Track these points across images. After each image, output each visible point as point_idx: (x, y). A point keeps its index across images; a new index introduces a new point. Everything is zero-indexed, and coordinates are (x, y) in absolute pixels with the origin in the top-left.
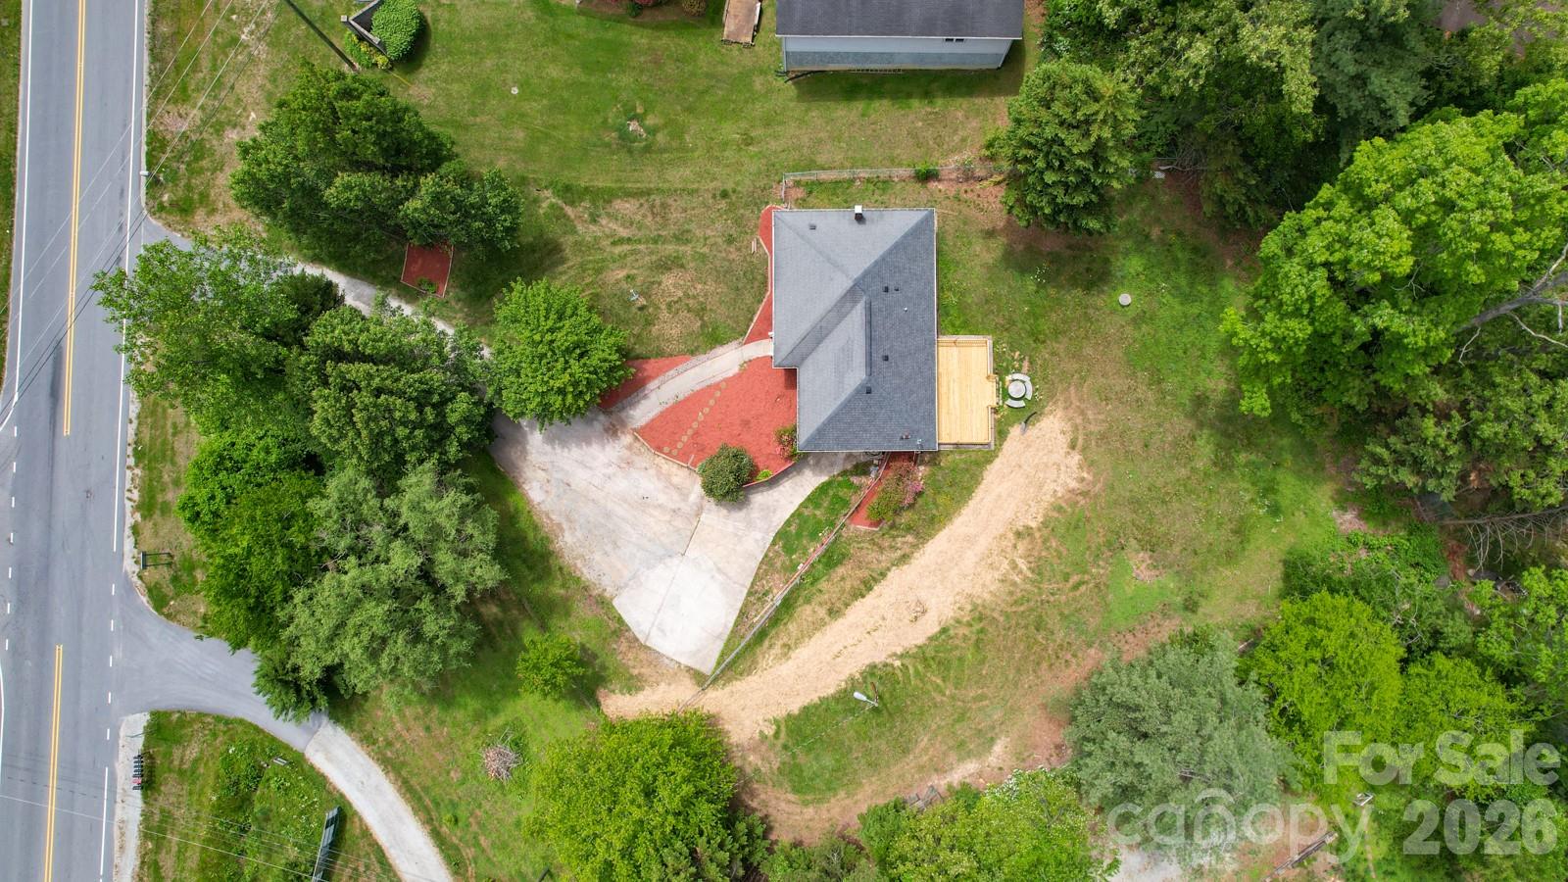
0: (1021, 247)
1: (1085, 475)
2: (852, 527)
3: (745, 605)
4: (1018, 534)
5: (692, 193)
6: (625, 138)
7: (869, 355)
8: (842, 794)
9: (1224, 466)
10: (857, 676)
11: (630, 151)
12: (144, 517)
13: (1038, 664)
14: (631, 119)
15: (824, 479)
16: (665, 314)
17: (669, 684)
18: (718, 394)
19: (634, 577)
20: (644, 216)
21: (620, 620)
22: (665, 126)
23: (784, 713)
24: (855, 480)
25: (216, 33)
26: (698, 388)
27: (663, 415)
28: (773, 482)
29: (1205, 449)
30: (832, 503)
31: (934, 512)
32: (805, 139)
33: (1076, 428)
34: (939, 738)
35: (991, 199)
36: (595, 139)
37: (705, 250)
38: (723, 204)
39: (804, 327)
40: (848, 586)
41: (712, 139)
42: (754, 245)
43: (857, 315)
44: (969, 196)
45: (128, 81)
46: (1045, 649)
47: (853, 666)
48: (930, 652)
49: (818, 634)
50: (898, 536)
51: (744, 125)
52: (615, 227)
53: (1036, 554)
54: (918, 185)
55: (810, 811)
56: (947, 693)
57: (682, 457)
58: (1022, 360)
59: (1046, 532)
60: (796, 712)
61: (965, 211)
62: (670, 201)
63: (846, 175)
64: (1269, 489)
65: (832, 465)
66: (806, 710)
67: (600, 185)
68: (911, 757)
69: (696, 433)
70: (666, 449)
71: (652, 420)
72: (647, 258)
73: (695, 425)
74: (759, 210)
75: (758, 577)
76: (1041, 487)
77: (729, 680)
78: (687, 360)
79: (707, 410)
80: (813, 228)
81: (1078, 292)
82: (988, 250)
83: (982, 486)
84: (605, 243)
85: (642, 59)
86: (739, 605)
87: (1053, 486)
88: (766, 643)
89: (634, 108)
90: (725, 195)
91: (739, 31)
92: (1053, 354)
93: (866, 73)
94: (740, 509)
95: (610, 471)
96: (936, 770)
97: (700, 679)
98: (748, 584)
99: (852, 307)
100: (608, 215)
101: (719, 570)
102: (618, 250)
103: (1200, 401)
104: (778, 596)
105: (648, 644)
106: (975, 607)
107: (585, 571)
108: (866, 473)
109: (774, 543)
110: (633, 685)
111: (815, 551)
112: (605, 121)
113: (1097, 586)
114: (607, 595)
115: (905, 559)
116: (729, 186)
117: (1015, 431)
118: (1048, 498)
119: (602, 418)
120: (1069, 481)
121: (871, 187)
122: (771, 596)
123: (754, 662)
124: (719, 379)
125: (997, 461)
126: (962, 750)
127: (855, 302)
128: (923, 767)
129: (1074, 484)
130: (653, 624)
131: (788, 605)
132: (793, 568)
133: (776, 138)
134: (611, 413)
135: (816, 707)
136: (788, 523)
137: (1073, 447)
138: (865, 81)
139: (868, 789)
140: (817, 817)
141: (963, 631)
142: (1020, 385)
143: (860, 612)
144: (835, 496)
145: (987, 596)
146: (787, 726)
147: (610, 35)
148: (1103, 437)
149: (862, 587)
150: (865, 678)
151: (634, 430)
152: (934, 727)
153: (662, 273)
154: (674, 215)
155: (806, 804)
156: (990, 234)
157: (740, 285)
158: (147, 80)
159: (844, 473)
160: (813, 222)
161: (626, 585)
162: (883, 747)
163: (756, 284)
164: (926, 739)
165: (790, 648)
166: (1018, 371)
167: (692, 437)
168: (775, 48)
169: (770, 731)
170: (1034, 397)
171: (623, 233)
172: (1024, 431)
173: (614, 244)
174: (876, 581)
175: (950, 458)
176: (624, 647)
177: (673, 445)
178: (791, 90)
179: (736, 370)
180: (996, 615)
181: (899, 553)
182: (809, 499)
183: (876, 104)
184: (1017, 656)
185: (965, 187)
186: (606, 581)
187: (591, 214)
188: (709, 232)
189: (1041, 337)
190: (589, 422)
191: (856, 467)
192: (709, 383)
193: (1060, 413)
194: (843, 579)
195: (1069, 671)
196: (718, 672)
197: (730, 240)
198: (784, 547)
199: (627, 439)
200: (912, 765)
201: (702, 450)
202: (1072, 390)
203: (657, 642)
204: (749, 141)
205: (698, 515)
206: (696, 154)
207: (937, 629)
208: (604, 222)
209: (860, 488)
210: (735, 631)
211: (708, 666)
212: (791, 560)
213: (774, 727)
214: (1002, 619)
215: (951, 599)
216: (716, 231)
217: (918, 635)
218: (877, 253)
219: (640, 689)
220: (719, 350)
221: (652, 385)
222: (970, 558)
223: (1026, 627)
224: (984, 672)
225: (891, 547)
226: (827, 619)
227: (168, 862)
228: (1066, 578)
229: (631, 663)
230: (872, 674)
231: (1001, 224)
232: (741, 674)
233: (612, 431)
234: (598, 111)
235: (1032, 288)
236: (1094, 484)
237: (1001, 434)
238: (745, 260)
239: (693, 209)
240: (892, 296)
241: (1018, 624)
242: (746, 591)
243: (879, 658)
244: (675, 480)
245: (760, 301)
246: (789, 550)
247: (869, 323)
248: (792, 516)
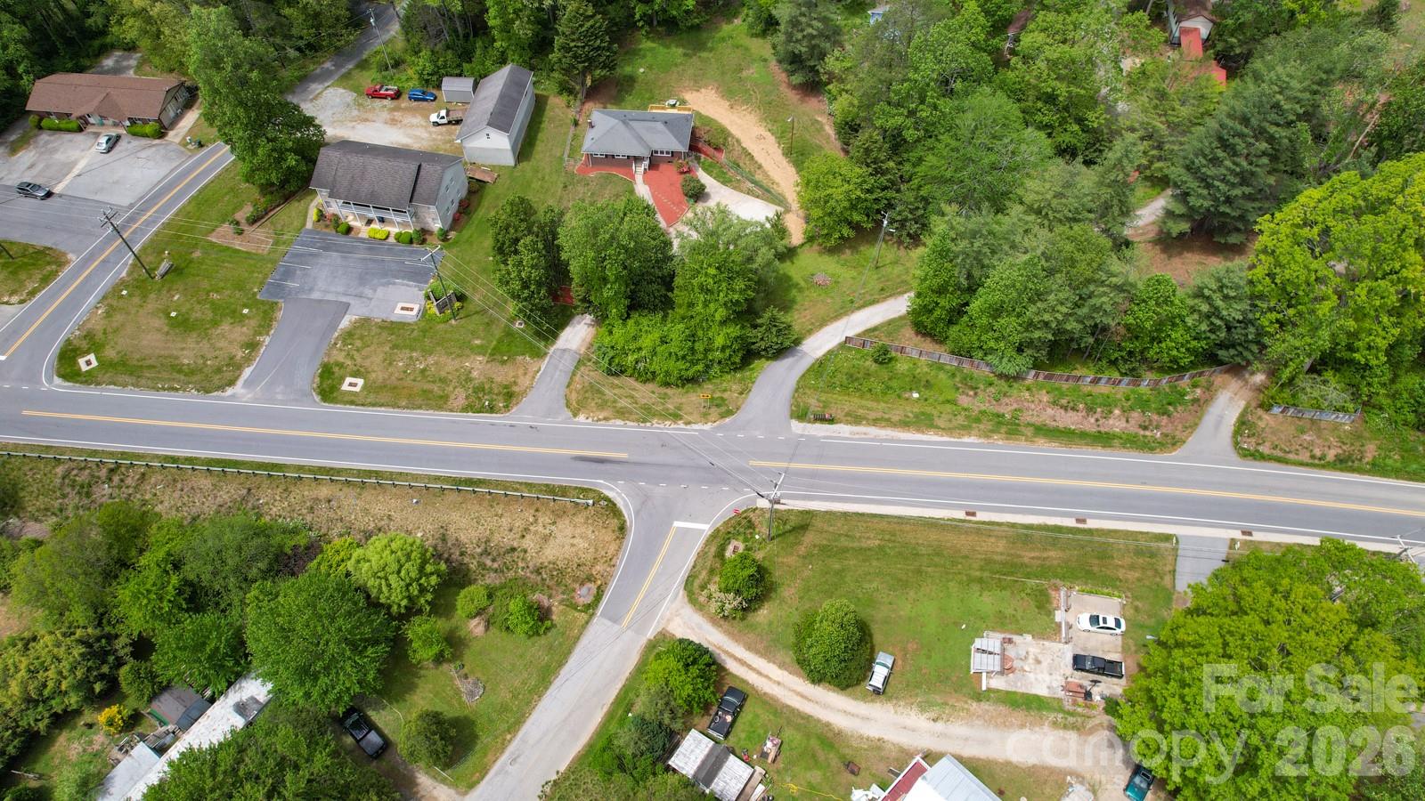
0: (613, 100)
1: (710, 88)
2: (723, 160)
3: (754, 196)
4: (732, 108)
9: (711, 50)
10: (787, 160)
12: (681, 419)
13: (785, 104)
15: (701, 169)
18: (656, 193)
24: (702, 160)
25: (414, 380)
26: (652, 201)
27: (662, 216)
28: (700, 184)
29: (704, 55)
30: (712, 167)
31: (719, 131)
32: (548, 159)
33: (691, 90)
34: (815, 136)
35: (591, 106)
38: (570, 188)
39: (635, 142)
40: (748, 162)
42: (591, 176)
43: (634, 124)
45: (429, 420)
46: (779, 102)
47: (784, 162)
48: (779, 136)
49: (769, 173)
50: (728, 143)
51: (535, 180)
53: (740, 103)
56: (795, 132)
59: (732, 100)
63: (568, 148)
64: (723, 39)
65: (696, 168)
68: (822, 145)
69: (673, 203)
71: (664, 219)
73: (669, 204)
74: (576, 174)
75: (742, 191)
76: (714, 101)
77: (784, 201)
79: (663, 198)
81: (636, 85)
82: (613, 108)
83: (711, 116)
86: (753, 198)
87: (713, 97)
88: (772, 190)
90: (566, 187)
92: (660, 91)
93: (525, 140)
94: (710, 194)
96: (828, 138)
97: (786, 212)
98: (744, 194)
101: (737, 203)
103: (685, 55)
104: (750, 185)
106: (761, 121)
108: (700, 156)
109: (727, 186)
111: (732, 172)
113: (755, 86)
115: (738, 141)
116: (562, 185)
117: (689, 105)
118: (718, 99)
120: (712, 93)
122: (750, 188)
123: (778, 193)
124: (649, 192)
125: (700, 111)
126: (820, 129)
128: (827, 142)
129: (714, 91)
131: (753, 182)
132: (739, 180)
133: (544, 169)
136: (719, 181)
137: (698, 91)
141: (769, 126)
142: (670, 103)
143: (759, 157)
144: (708, 166)
145: (756, 118)
147: (476, 222)
148: (696, 82)
149: (749, 157)
150: (789, 157)
151: (669, 227)
152: (811, 139)
156: (605, 108)
157: (608, 181)
158: (431, 412)
159: (699, 163)
163: (610, 176)
164: (815, 140)
165: (774, 183)
166: (664, 102)
170: (675, 100)
172: (689, 102)
174: (747, 152)
177: (676, 213)
178: (524, 164)
179: (647, 187)
180: (765, 116)
181: (736, 143)
182: (710, 175)
183: (539, 137)
184: (782, 110)
188: (581, 192)
191: (696, 160)
192: (650, 197)
193: (684, 92)
194: (745, 164)
195: (789, 96)
196: (780, 204)
197: (587, 185)
198: (729, 183)
199: (671, 230)
200: (826, 145)
201: (681, 202)
202: (675, 89)
204: (543, 178)
205: (708, 205)
207: (769, 133)
209: (705, 159)
210: (765, 200)
211: (777, 207)
212: (736, 180)
214: (766, 114)
215: (757, 128)
216: (580, 189)
217: (771, 139)
222: (740, 121)
223: (770, 107)
225: (733, 146)
226: (762, 170)
227: (872, 415)
228: (751, 95)
230: (787, 155)
231: (602, 105)
232: (782, 197)
235: (631, 97)
236: (714, 85)
240: (630, 118)
241: (769, 110)
242: (748, 195)
243: (780, 152)
245: (618, 176)
246: (731, 181)
247: (637, 120)
248: (717, 180)
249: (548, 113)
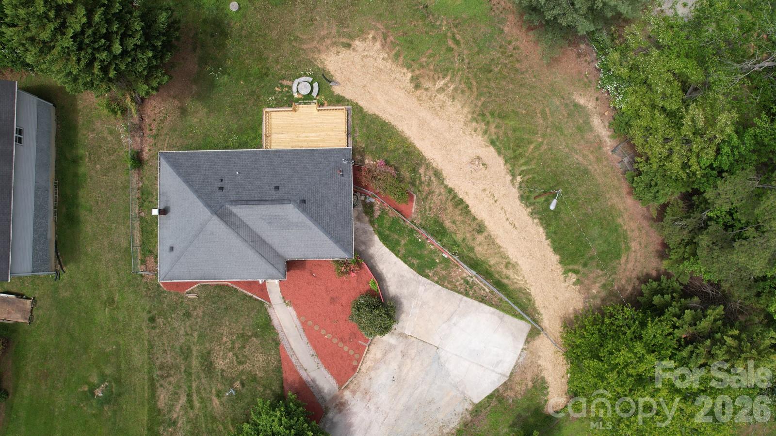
0: (194, 87)
1: (370, 36)
2: (414, 216)
3: (476, 298)
4: (417, 87)
5: (151, 346)
6: (108, 399)
7: (273, 202)
8: (620, 221)
10: (529, 210)
11: (120, 395)
13: (517, 70)
14: (94, 395)
15: (376, 238)
16: (247, 366)
17: (539, 357)
18: (310, 323)
19: (456, 387)
20: (170, 383)
21: (490, 397)
22: (98, 367)
23: (559, 266)
24: (377, 214)
26: (305, 339)
27: (328, 367)
28: (379, 278)
30: (395, 232)
31: (401, 151)
32: (109, 256)
33: (334, 44)
34: (575, 146)
35: (157, 111)
36: (110, 423)
37: (196, 334)
38: (160, 321)
39: (251, 255)
40: (459, 218)
41: (109, 330)
42: (191, 296)
43: (241, 212)
44: (154, 127)
46: (505, 65)
47: (521, 213)
48: (510, 154)
49: (498, 241)
50: (420, 179)
51: (98, 305)
52: (179, 406)
53: (432, 73)
54: (146, 167)
55: (634, 245)
56: (540, 140)
57: (360, 351)
58: (282, 86)
59: (415, 66)
60: (558, 257)
61: (165, 130)
62: (158, 362)
63: (137, 224)
65: (365, 232)
66: (557, 249)
67: (146, 418)
68: (590, 167)
69: (342, 339)
70: (355, 363)
71: (332, 374)
72: (203, 381)
73: (335, 341)
74: (164, 292)
75: (454, 289)
76: (381, 70)
77: (535, 310)
78: (283, 347)
79: (323, 332)
80: (172, 249)
81: (229, 42)
82: (197, 112)
83: (381, 115)
84: (191, 414)
85: (44, 387)
86: (476, 303)
87: (380, 61)
88: (505, 281)
89: (84, 392)
90: (152, 319)
91: (22, 310)
92: (277, 61)
93: (57, 209)
94: (401, 303)
95: (372, 408)
96: (600, 148)
97: (534, 333)
98: (460, 296)
99: (235, 215)
100: (169, 412)
101: (449, 319)
102: (197, 404)
104: (469, 273)
105: (508, 374)
106: (474, 119)
107: (452, 426)
108: (371, 205)
109: (427, 277)
110: (540, 386)
111: (433, 244)
112: (94, 415)
113: (456, 26)
114: (470, 408)
115: (437, 174)
116: (145, 316)
117: (337, 90)
118: (389, 64)
119: (330, 415)
120: (375, 48)
121: (146, 203)
122: (468, 278)
123: (521, 290)
124: (298, 322)
125: (361, 103)
126: (585, 127)
127: (231, 213)
128: (597, 158)
129: (378, 45)
130: (493, 371)
131: (475, 265)
132: (446, 261)
133: (108, 279)
134: (327, 408)
135: (553, 242)
136: (411, 266)
137: (348, 46)
138: (64, 210)
139: (616, 200)
140: (638, 240)
141: (492, 129)
142: (302, 86)
143: (479, 209)
144: (389, 229)
145: (465, 110)
146: (569, 264)
148: (341, 23)
149: (460, 207)
150: (531, 204)
151: (340, 388)
152: (567, 150)
153: (215, 368)
154: (169, 359)
155: (628, 249)
156: (183, 111)
157: (223, 307)
159: (372, 223)
160: (168, 249)
161: (463, 393)
162: (583, 189)
163: (222, 294)
164: (576, 156)
165: (509, 263)
166: (290, 88)
167: (344, 343)
168: (37, 281)
169: (573, 277)
170: (310, 76)
171: (183, 399)
172: (337, 83)
173: (192, 407)
174: (455, 196)
175: (359, 139)
176: (510, 394)
177: (351, 358)
178: (70, 268)
179: (291, 309)
180: (480, 103)
181: (433, 178)
182: (392, 249)
183: (82, 201)
184: (511, 86)
185: (147, 131)
186: (460, 409)
187: (169, 426)
188: (182, 332)
189: (264, 71)
190: (334, 425)
191: (366, 213)
192: (301, 331)
193: (323, 56)
194: (454, 222)
195: (522, 46)
196: (529, 319)
197: (188, 315)
198: (430, 269)
199: (347, 394)
200: (596, 167)
201: (355, 334)
202: (304, 47)
203: (507, 367)
204: (111, 301)
205: (406, 337)
206: (121, 342)
207: (492, 149)
208: (175, 415)
209: (383, 211)
210: (497, 306)
211: (524, 327)
212: (440, 263)
213: (570, 274)
214: (483, 99)
215: (468, 138)
216: (181, 326)
217: (497, 163)
218: (192, 197)
219: (543, 380)
220: (275, 322)
221: (304, 375)
222: (436, 123)
223: (489, 80)
224: (524, 112)
225: (429, 185)
226: (485, 234)
228: (449, 50)
229: (524, 388)
230: (528, 198)
231: (176, 103)
232: (530, 301)
233: (341, 406)
234: (86, 422)
235: (226, 78)
236: (377, 29)
237: (339, 101)
238: (203, 303)
239: (163, 344)
240: (227, 185)
241: (486, 87)
242: (465, 298)
243: (515, 192)
244: (379, 355)
245: (236, 291)
246: (432, 265)
247: (247, 202)
248: (405, 262)
249: (86, 137)
